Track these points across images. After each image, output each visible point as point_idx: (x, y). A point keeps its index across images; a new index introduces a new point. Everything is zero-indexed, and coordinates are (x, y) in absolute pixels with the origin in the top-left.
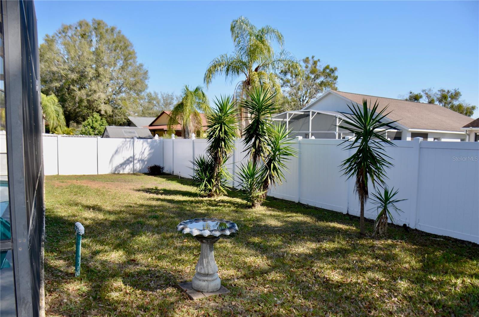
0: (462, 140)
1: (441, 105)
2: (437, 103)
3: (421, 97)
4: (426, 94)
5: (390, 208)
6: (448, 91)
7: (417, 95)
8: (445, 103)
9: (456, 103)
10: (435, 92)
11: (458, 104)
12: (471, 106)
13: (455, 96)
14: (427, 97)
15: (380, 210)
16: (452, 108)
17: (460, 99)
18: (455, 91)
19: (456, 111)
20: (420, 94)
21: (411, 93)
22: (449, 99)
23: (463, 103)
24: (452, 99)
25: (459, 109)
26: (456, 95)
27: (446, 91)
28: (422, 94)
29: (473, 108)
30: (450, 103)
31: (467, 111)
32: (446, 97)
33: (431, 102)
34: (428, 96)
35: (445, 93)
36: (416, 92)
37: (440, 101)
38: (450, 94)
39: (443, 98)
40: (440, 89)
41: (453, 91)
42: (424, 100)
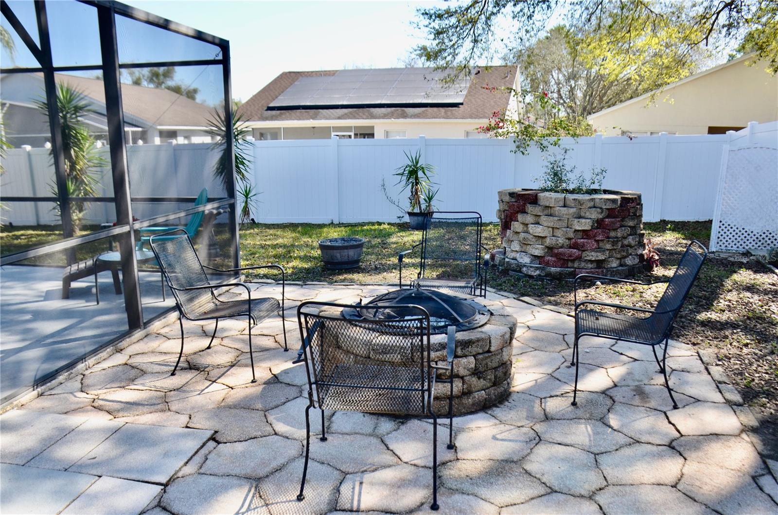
8: (158, 84)
22: (162, 77)
26: (169, 72)
30: (163, 83)
32: (157, 75)
33: (137, 83)
37: (151, 81)
39: (154, 76)
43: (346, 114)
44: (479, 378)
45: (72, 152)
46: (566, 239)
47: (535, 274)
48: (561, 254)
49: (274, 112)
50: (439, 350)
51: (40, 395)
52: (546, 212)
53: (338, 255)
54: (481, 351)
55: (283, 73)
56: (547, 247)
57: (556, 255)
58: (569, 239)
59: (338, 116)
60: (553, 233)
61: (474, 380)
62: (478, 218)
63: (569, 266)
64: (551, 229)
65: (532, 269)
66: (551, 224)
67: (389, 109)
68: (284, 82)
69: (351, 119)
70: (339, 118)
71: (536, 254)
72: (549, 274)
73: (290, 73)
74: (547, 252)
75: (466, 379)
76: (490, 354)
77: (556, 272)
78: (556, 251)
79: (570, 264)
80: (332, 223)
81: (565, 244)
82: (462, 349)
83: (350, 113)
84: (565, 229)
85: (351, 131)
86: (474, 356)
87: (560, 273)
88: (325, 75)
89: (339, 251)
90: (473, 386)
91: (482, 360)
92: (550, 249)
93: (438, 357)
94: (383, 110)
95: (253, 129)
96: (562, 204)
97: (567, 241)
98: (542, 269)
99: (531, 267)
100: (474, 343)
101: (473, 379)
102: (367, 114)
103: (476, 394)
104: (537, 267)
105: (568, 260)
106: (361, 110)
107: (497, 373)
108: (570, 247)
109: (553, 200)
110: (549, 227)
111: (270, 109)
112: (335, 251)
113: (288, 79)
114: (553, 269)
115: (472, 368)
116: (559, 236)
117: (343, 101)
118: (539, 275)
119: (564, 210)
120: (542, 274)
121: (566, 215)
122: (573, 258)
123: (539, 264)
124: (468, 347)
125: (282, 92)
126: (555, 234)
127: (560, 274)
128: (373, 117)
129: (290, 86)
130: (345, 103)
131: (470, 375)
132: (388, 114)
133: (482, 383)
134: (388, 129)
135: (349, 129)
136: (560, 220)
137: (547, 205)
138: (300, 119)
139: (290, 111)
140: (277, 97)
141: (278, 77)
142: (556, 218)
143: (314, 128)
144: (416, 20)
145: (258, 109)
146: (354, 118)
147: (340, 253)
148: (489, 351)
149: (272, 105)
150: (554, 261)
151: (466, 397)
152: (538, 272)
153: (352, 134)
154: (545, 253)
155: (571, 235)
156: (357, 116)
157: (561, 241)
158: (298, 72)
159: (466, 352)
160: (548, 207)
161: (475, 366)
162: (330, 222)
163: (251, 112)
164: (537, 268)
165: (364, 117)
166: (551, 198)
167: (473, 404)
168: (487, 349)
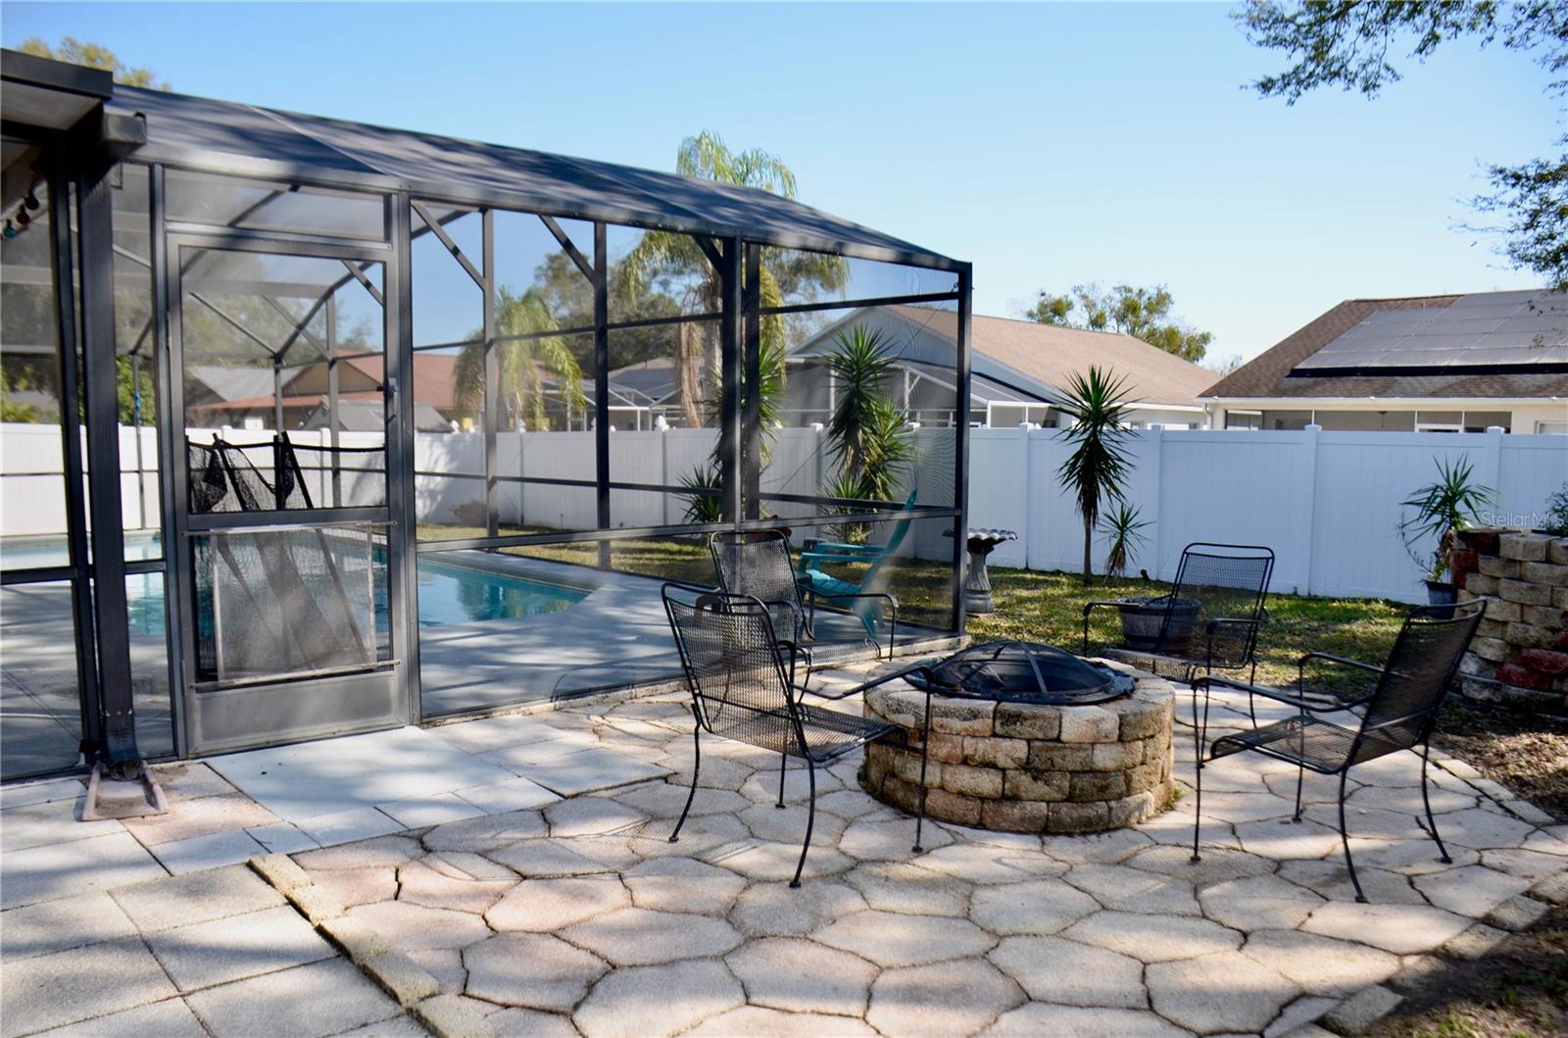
0: (1194, 426)
1: (1123, 329)
2: (1111, 324)
3: (1070, 306)
4: (1084, 297)
5: (1129, 536)
6: (1141, 291)
7: (1059, 302)
8: (1134, 325)
9: (1161, 323)
10: (1107, 293)
11: (1166, 326)
12: (1199, 332)
13: (1158, 303)
14: (1086, 306)
15: (1115, 541)
16: (1153, 338)
17: (1169, 314)
18: (1159, 291)
19: (1160, 347)
20: (1066, 297)
21: (1043, 294)
22: (1144, 313)
23: (1178, 324)
24: (1150, 312)
25: (1169, 341)
26: (1160, 303)
27: (1136, 291)
28: (1073, 297)
29: (1205, 338)
30: (1146, 323)
31: (1190, 346)
32: (1135, 309)
33: (1097, 323)
34: (1090, 305)
35: (1133, 296)
36: (1056, 293)
37: (1121, 318)
38: (1145, 299)
39: (1129, 310)
40: (1118, 285)
41: (1153, 292)
42: (1078, 316)
43: (1450, 386)
44: (1035, 779)
45: (860, 435)
46: (1547, 629)
47: (1481, 697)
48: (1534, 660)
49: (1302, 381)
50: (965, 719)
51: (556, 710)
52: (1509, 572)
53: (1141, 624)
54: (1040, 735)
55: (1343, 304)
56: (1509, 644)
57: (1526, 662)
58: (1554, 630)
59: (1432, 389)
60: (1522, 616)
61: (1025, 780)
62: (1268, 559)
63: (1554, 688)
64: (1517, 608)
65: (1476, 686)
66: (1515, 596)
67: (1554, 377)
68: (1341, 320)
69: (1460, 396)
70: (1434, 394)
71: (1487, 657)
72: (1506, 701)
73: (1358, 302)
74: (1510, 655)
75: (1010, 773)
76: (1060, 745)
77: (1520, 697)
78: (1525, 653)
79: (1556, 684)
80: (1295, 594)
81: (1544, 641)
82: (1002, 724)
83: (1462, 384)
84: (1542, 609)
85: (1460, 423)
86: (1029, 741)
87: (1527, 699)
88: (1430, 306)
89: (1142, 617)
90: (1022, 789)
91: (1041, 749)
92: (1515, 647)
93: (966, 730)
94: (1540, 379)
95: (1263, 411)
96: (1541, 555)
97: (1549, 634)
98: (1495, 688)
99: (1475, 681)
100: (1026, 719)
101: (1024, 777)
102: (1497, 386)
103: (1028, 806)
104: (1484, 683)
105: (1552, 677)
106: (1487, 378)
107: (1075, 780)
108: (1556, 648)
109: (1521, 547)
110: (1513, 602)
111: (1296, 373)
112: (1135, 616)
113: (1352, 314)
114: (1514, 690)
115: (1020, 759)
116: (1532, 621)
117: (1452, 360)
118: (1489, 700)
119: (1543, 570)
120: (1495, 699)
121: (1548, 578)
122: (1558, 671)
123: (1497, 678)
124: (1015, 724)
125: (1331, 341)
126: (1526, 618)
127: (1528, 701)
128: (1510, 392)
129: (1349, 328)
130: (1455, 363)
131: (1016, 769)
132: (1549, 386)
133: (1040, 788)
134: (1542, 418)
135: (1453, 417)
136: (1532, 588)
137: (1511, 557)
138: (1350, 395)
139: (1334, 379)
140: (1316, 351)
141: (1331, 311)
142: (1525, 585)
143: (1384, 413)
144: (1490, 191)
145: (1273, 374)
146: (1469, 394)
147: (1144, 620)
148: (1058, 740)
149: (1301, 366)
150: (1521, 674)
151: (1009, 803)
152: (1486, 694)
153: (1461, 428)
154: (1506, 656)
155: (1557, 623)
156: (1474, 391)
157: (1534, 633)
158: (1376, 301)
159: (1010, 729)
160: (1515, 561)
161: (1028, 758)
162: (1291, 592)
163: (1259, 380)
164: (1485, 686)
165: (1491, 392)
166: (1517, 543)
167: (1023, 819)
168: (1055, 734)
